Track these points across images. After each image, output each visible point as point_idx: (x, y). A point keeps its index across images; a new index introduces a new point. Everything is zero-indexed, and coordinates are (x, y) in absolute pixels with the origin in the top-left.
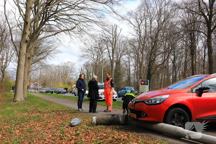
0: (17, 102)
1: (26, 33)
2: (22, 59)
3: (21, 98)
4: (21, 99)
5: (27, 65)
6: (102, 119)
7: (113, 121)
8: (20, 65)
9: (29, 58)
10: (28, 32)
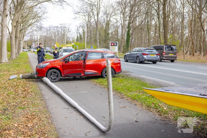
0: (2, 63)
1: (6, 9)
2: (4, 30)
5: (14, 32)
6: (25, 76)
7: (31, 76)
8: (3, 35)
9: (15, 26)
10: (8, 8)
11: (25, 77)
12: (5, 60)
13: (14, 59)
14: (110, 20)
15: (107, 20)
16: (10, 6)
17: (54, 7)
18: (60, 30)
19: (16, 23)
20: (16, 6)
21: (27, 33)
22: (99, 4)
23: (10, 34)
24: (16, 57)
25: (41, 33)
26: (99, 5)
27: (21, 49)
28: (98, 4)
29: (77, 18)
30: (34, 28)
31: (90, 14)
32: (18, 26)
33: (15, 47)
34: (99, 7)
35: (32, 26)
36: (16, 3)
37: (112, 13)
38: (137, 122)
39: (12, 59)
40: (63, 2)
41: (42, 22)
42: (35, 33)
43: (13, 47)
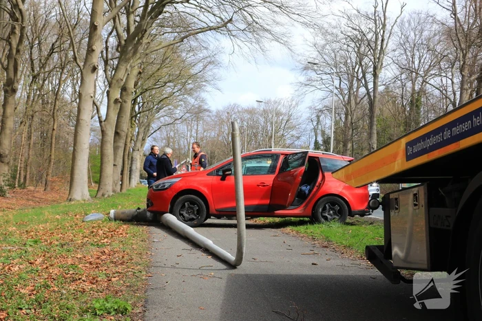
0: (73, 203)
1: (93, 50)
2: (84, 109)
3: (82, 192)
4: (83, 195)
5: (114, 117)
6: (123, 213)
7: (136, 216)
8: (81, 121)
9: (116, 101)
10: (99, 47)
11: (122, 216)
12: (80, 194)
13: (109, 196)
14: (422, 91)
15: (413, 89)
16: (106, 42)
17: (236, 47)
18: (262, 120)
19: (121, 93)
20: (123, 42)
21: (154, 126)
22: (383, 36)
23: (100, 122)
24: (114, 191)
25: (200, 128)
26: (383, 40)
27: (133, 176)
28: (377, 39)
29: (314, 84)
30: (178, 113)
31: (356, 70)
32: (125, 102)
33: (112, 163)
34: (382, 48)
35: (169, 104)
36: (125, 36)
37: (430, 66)
38: (315, 264)
39: (103, 195)
40: (261, 33)
41: (203, 95)
42: (182, 127)
43: (106, 160)
